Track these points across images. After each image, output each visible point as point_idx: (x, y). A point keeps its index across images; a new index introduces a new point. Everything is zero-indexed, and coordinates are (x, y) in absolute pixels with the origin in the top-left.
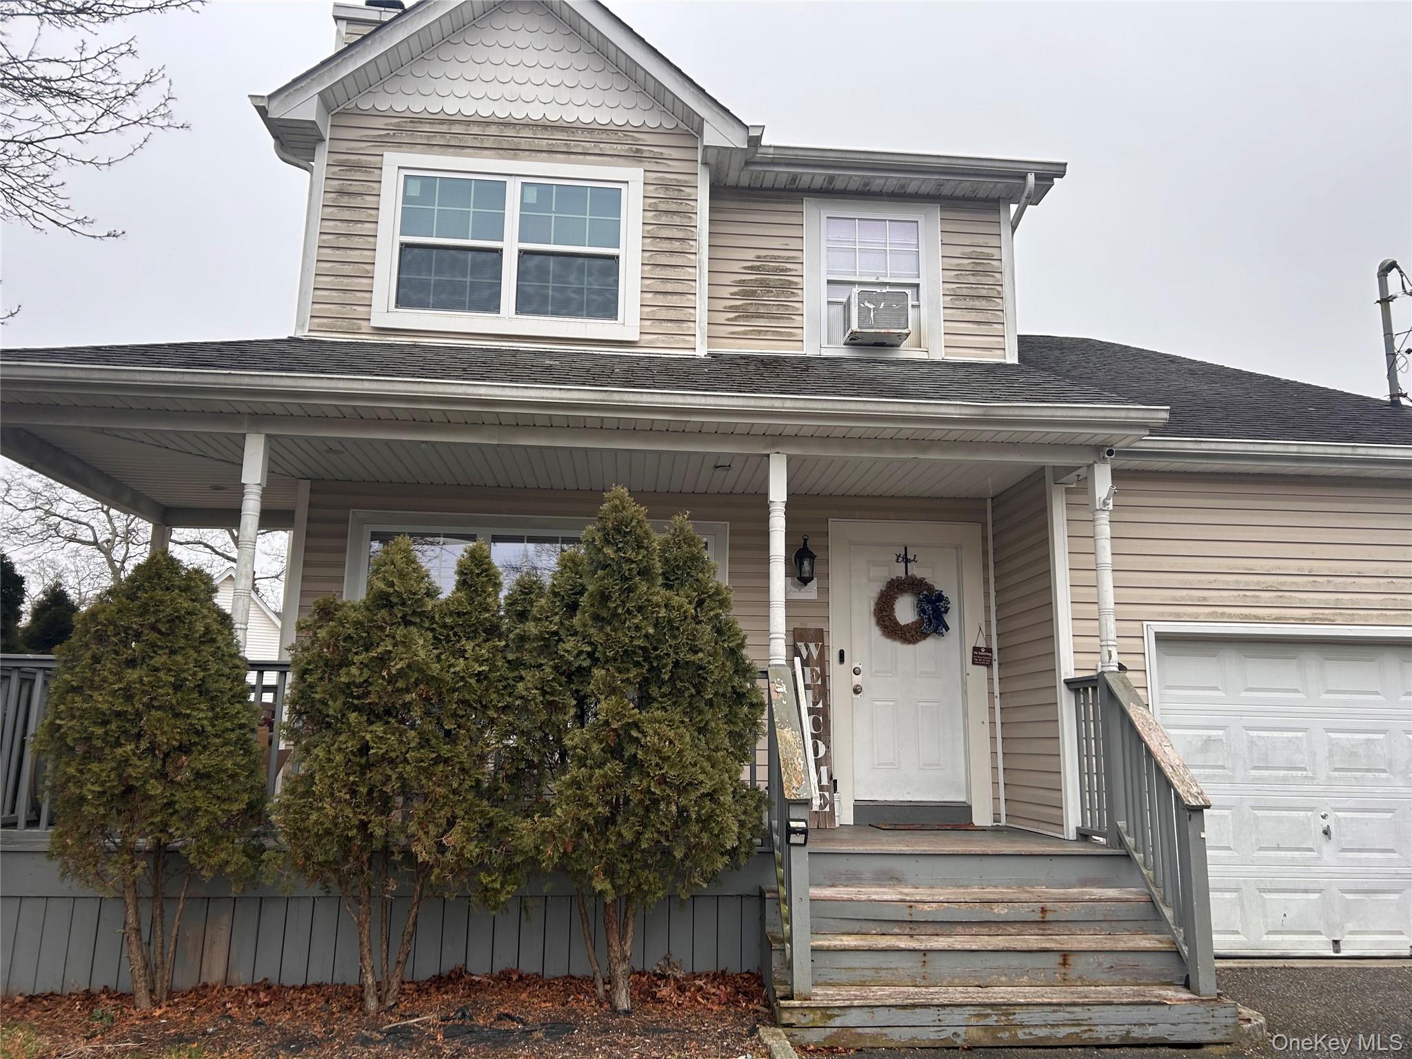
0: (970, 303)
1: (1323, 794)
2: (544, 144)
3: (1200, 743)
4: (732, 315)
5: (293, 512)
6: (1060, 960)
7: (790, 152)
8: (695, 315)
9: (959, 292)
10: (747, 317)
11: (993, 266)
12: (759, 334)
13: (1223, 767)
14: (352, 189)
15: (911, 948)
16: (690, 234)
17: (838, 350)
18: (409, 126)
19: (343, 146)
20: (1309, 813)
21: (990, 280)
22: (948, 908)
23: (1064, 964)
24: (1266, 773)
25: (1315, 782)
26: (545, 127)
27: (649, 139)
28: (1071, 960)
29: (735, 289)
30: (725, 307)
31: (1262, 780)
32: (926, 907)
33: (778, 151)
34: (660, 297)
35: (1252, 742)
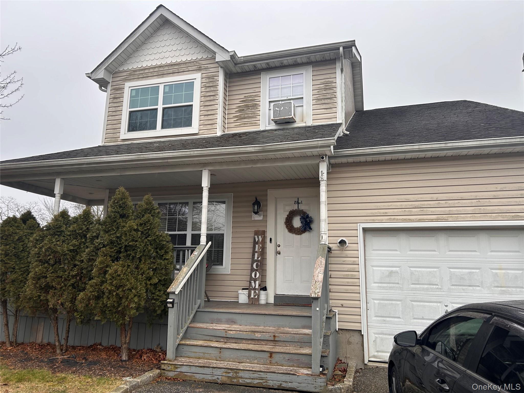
0: (323, 101)
1: (445, 296)
2: (171, 71)
3: (388, 273)
4: (236, 119)
5: (104, 200)
6: (269, 355)
7: (249, 57)
8: (217, 121)
9: (319, 98)
10: (241, 119)
11: (333, 85)
12: (245, 124)
13: (398, 283)
14: (117, 96)
15: (215, 346)
16: (216, 93)
17: (273, 126)
18: (133, 73)
19: (115, 83)
20: (439, 304)
21: (332, 91)
22: (239, 333)
23: (271, 357)
24: (418, 286)
25: (442, 290)
26: (172, 65)
27: (204, 62)
28: (274, 355)
29: (237, 110)
30: (233, 117)
31: (415, 289)
32: (231, 332)
33: (245, 58)
34: (206, 116)
35: (412, 273)
